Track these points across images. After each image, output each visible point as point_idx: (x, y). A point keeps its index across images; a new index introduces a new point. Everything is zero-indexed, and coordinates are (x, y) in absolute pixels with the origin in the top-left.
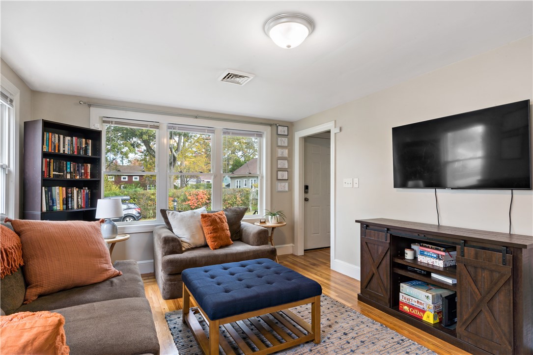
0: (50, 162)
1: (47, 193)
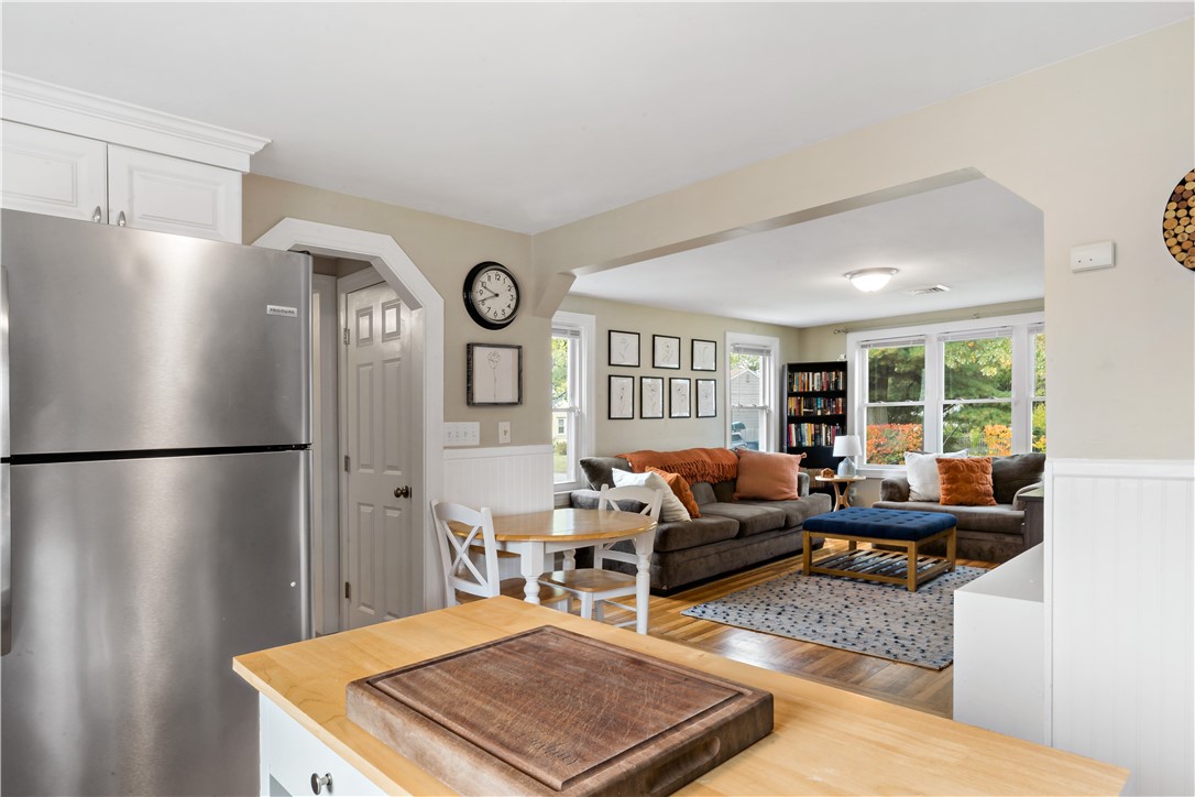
0: (800, 400)
1: (796, 429)
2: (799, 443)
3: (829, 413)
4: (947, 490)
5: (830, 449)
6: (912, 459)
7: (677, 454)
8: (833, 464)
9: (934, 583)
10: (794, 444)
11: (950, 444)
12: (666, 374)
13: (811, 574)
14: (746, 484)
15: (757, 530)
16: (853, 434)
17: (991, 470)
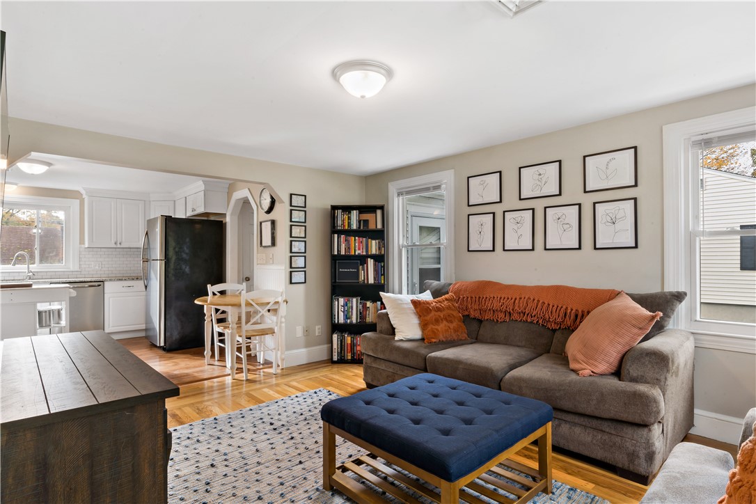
12: (539, 205)
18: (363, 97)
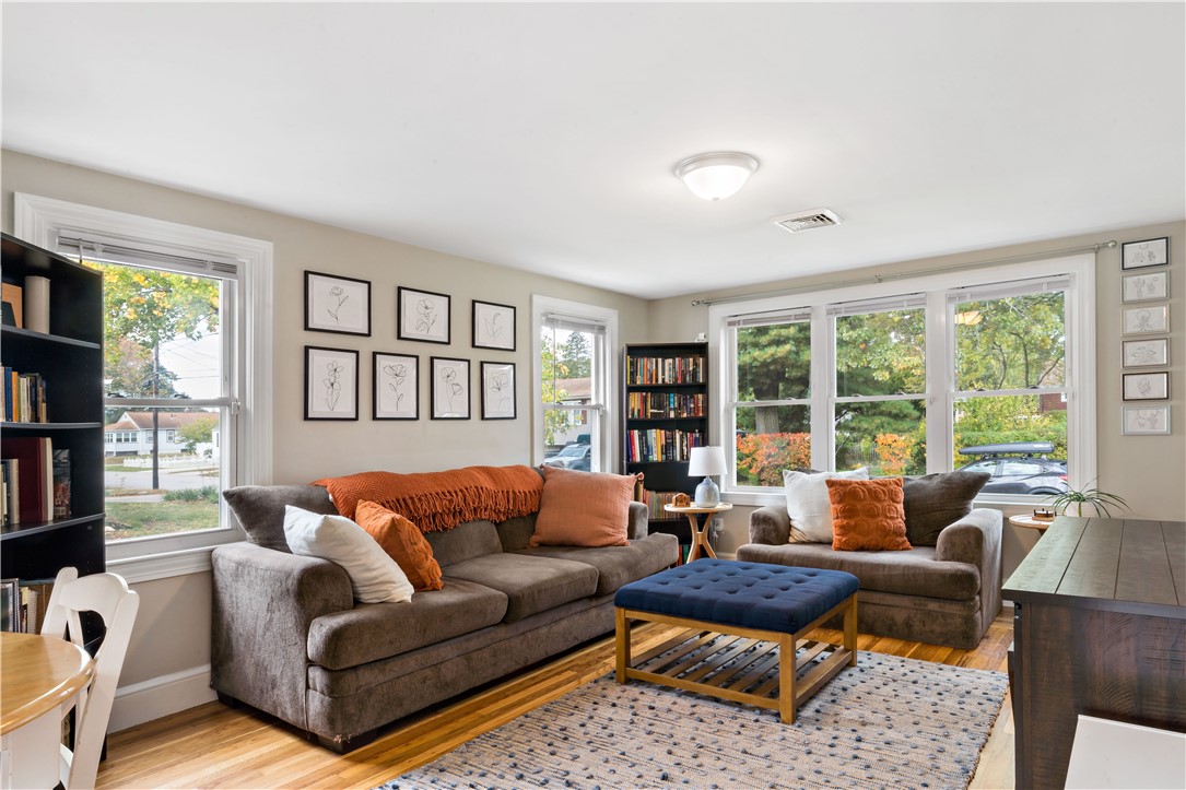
0: (646, 397)
1: (640, 438)
2: (645, 456)
3: (685, 415)
4: (842, 527)
5: (685, 466)
6: (794, 480)
7: (434, 477)
8: (688, 486)
9: (825, 696)
10: (638, 459)
11: (843, 459)
12: (425, 352)
13: (628, 681)
14: (551, 522)
15: (541, 607)
16: (718, 445)
17: (902, 497)
18: (716, 199)
